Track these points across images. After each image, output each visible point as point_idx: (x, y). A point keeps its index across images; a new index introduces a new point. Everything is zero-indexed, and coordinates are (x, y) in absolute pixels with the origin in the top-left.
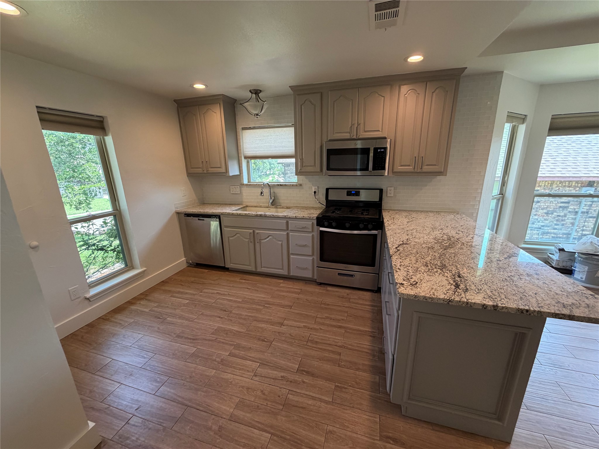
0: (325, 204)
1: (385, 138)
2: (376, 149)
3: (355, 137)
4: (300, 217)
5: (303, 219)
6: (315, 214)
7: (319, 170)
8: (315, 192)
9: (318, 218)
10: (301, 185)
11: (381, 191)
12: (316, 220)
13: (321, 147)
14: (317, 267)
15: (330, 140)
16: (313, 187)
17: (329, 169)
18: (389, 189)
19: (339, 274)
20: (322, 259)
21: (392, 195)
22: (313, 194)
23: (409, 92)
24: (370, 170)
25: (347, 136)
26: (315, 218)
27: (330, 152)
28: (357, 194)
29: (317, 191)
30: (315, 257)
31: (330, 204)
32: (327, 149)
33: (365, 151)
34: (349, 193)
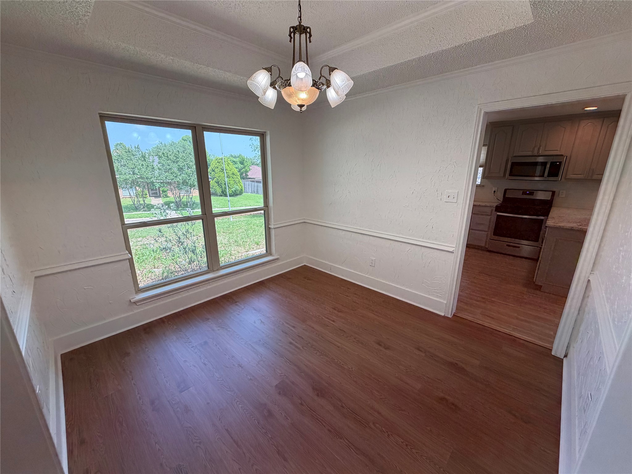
0: (502, 201)
1: (562, 155)
2: (552, 163)
3: (536, 154)
4: (483, 205)
5: (486, 206)
6: (495, 205)
7: (502, 175)
8: (494, 192)
9: (497, 207)
10: (483, 186)
11: (553, 193)
12: (495, 208)
13: (507, 161)
14: (490, 239)
15: (515, 156)
16: (493, 188)
17: (511, 175)
18: (561, 192)
19: (507, 245)
20: (495, 234)
21: (564, 196)
22: (493, 192)
23: (589, 124)
24: (545, 176)
25: (530, 153)
26: (495, 206)
27: (513, 164)
28: (531, 193)
29: (496, 191)
30: (489, 233)
31: (505, 199)
32: (512, 162)
33: (544, 164)
34: (524, 193)
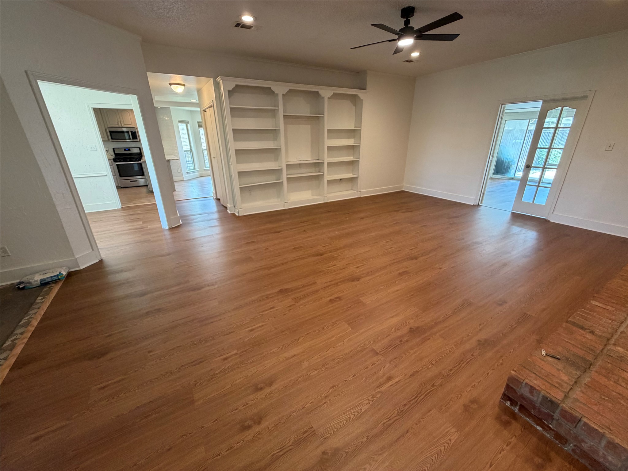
0: (114, 156)
1: (134, 127)
3: (121, 126)
7: (107, 139)
9: (113, 159)
11: (140, 148)
14: (119, 180)
15: (110, 127)
17: (112, 139)
19: (131, 181)
20: (121, 176)
22: (106, 151)
24: (131, 139)
25: (117, 126)
28: (129, 150)
31: (116, 155)
32: (109, 131)
33: (127, 132)
34: (125, 150)
